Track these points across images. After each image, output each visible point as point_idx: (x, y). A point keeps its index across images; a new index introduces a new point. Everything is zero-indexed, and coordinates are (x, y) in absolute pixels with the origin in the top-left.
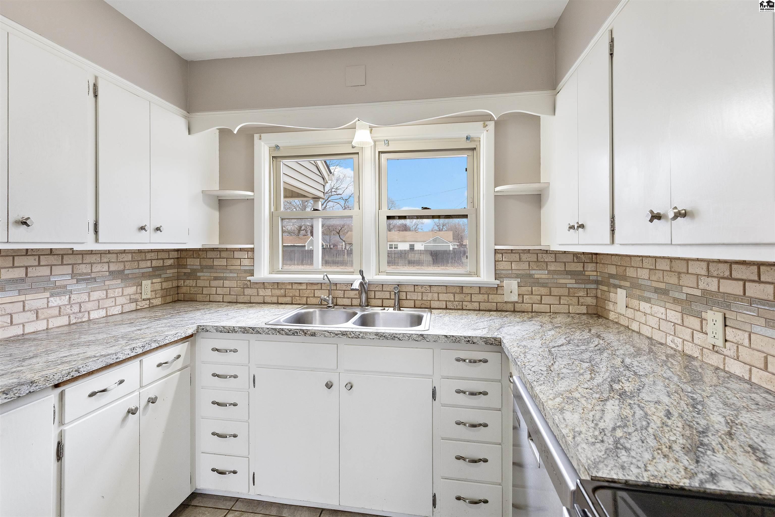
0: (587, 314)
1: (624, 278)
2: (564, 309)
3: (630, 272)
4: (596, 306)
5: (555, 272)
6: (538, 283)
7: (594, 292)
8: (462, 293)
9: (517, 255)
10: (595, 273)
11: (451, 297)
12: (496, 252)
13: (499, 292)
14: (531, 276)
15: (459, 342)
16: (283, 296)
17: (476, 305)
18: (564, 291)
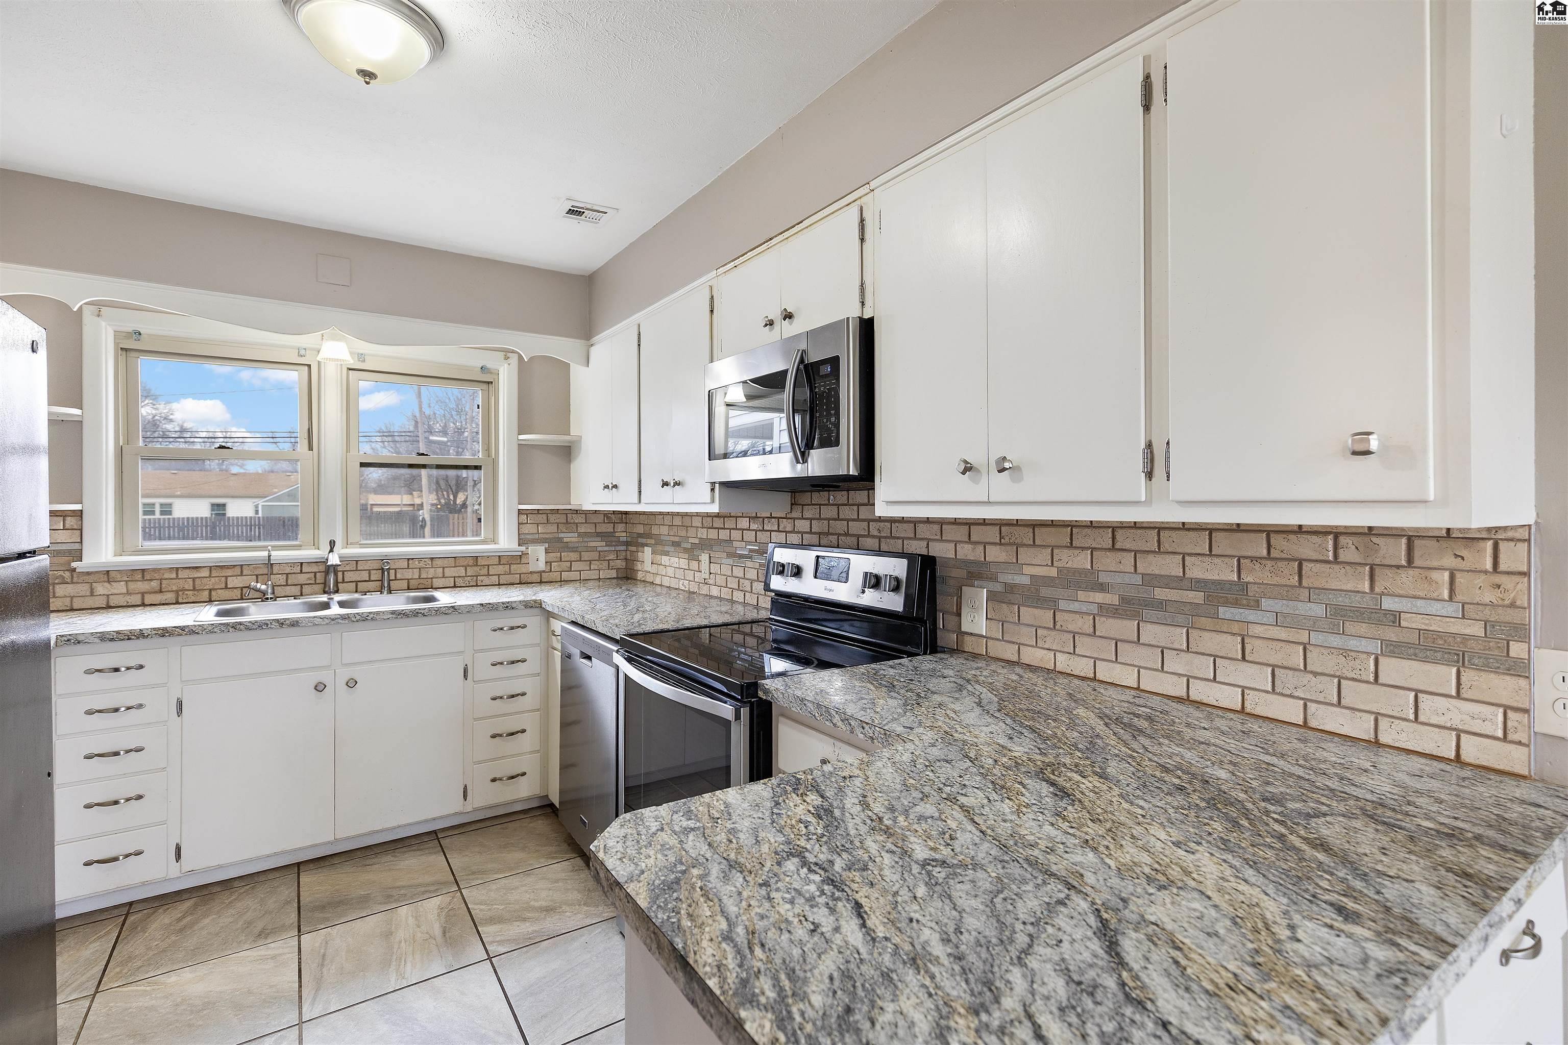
0: (617, 578)
1: (648, 535)
2: (593, 575)
3: (655, 530)
4: (626, 568)
5: (586, 534)
6: (568, 548)
7: (624, 554)
8: (477, 565)
9: (544, 516)
10: (624, 534)
11: (461, 571)
12: (520, 512)
13: (524, 561)
14: (560, 540)
15: (496, 609)
16: (155, 592)
17: (495, 579)
18: (595, 555)
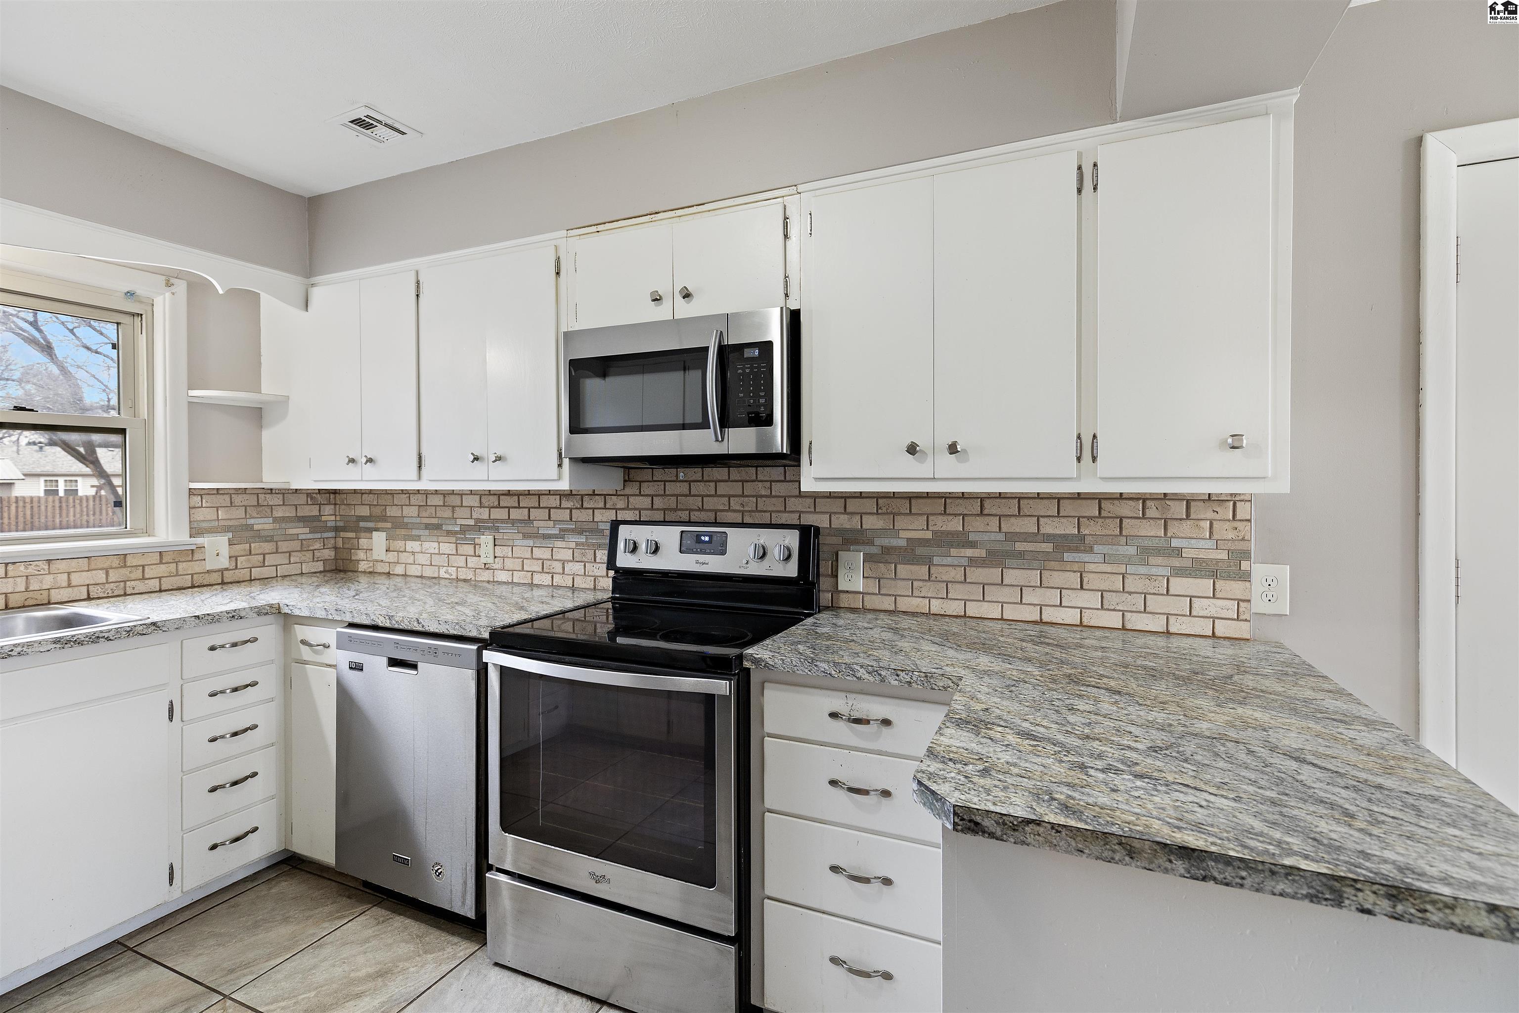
0: (324, 571)
1: (384, 518)
2: (294, 569)
4: (336, 559)
5: (283, 519)
6: (260, 537)
7: (333, 541)
8: (125, 566)
9: (227, 498)
10: (333, 518)
11: (101, 576)
12: (192, 492)
13: (196, 557)
14: (250, 528)
15: (218, 621)
17: (154, 584)
18: (296, 545)
